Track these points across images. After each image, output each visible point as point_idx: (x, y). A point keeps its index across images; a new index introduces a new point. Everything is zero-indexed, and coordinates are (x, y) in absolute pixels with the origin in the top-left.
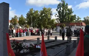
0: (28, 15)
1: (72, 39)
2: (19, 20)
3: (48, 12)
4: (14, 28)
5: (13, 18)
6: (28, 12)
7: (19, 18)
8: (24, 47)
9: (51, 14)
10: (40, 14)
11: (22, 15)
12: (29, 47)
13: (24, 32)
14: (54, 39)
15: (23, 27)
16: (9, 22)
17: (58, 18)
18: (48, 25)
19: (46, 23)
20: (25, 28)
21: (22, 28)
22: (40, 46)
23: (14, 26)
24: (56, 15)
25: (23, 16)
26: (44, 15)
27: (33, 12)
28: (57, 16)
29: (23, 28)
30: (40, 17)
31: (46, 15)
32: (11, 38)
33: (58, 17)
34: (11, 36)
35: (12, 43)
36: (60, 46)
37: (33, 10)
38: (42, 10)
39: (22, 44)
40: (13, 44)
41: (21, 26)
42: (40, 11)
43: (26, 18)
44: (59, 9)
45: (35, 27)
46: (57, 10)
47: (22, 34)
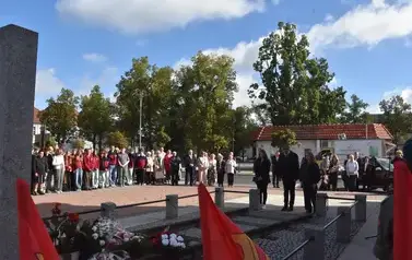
0: (126, 90)
1: (331, 203)
2: (80, 110)
3: (216, 77)
4: (57, 147)
5: (55, 99)
6: (127, 74)
7: (80, 101)
8: (102, 242)
9: (231, 86)
10: (180, 85)
11: (97, 88)
12: (127, 239)
13: (102, 169)
14: (245, 200)
15: (100, 144)
16: (36, 119)
17: (264, 101)
18: (216, 137)
19: (209, 125)
20: (108, 150)
21: (97, 146)
22: (180, 238)
23: (57, 140)
24: (252, 89)
25: (101, 90)
26: (197, 88)
27: (150, 74)
28: (257, 93)
29: (101, 150)
30: (178, 96)
31: (209, 87)
32: (41, 193)
33: (262, 96)
34: (44, 185)
35: (45, 220)
36: (273, 235)
37: (148, 67)
38: (191, 65)
39: (95, 228)
40: (48, 226)
41: (89, 140)
42: (182, 70)
43: (113, 100)
44: (269, 61)
45: (154, 145)
46: (257, 66)
47: (95, 174)
